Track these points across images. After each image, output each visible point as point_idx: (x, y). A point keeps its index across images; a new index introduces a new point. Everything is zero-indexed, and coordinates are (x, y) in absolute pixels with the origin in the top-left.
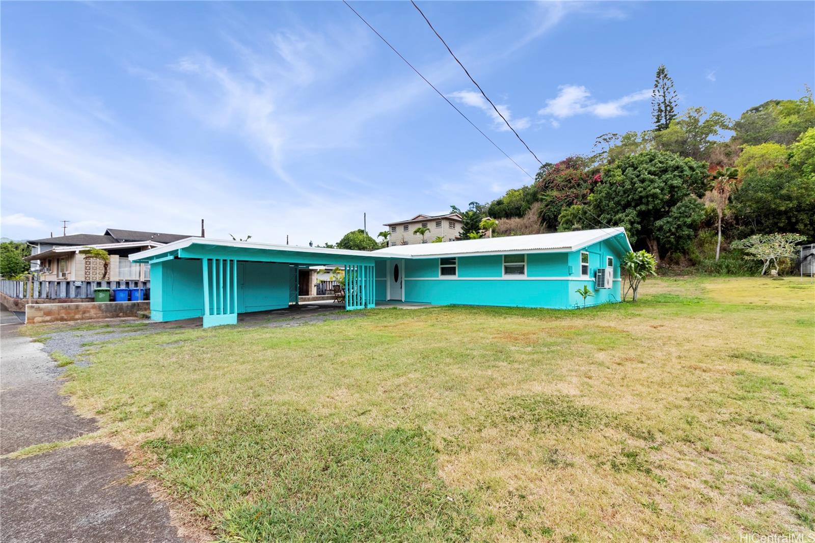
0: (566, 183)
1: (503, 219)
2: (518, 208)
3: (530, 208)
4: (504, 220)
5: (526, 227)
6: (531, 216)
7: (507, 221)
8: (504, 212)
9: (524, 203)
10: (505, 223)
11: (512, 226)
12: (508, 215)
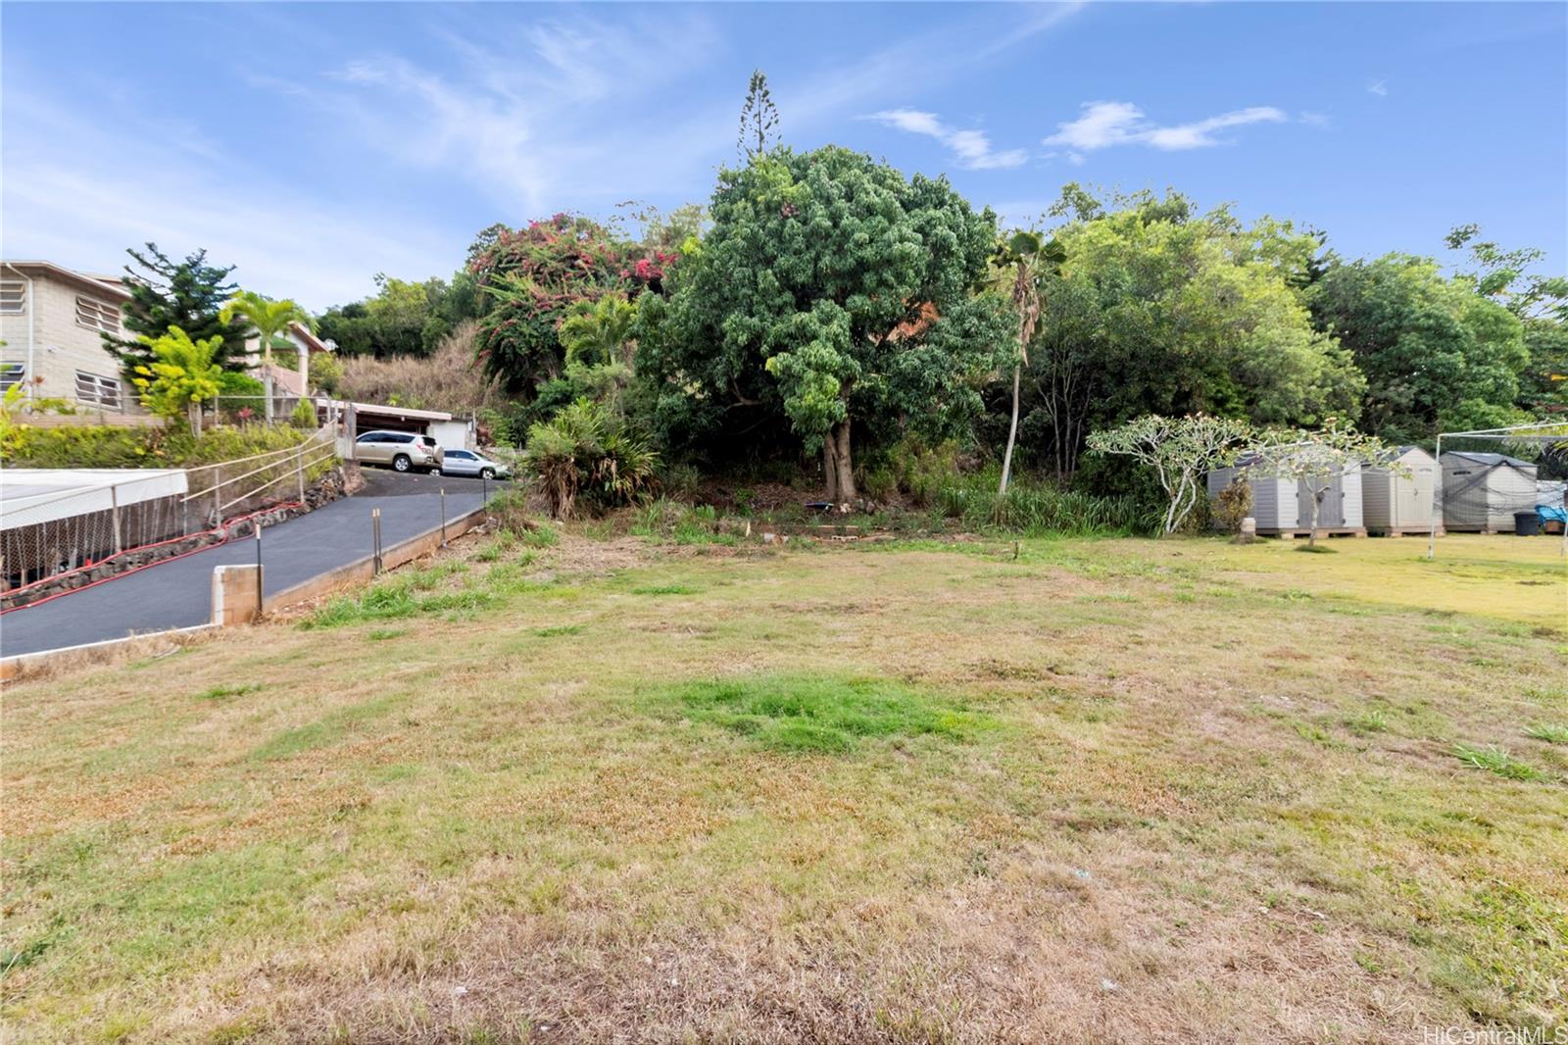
0: (560, 266)
1: (362, 357)
2: (413, 333)
3: (450, 334)
4: (366, 361)
5: (439, 387)
6: (454, 353)
7: (376, 364)
8: (369, 341)
9: (430, 321)
10: (371, 369)
11: (393, 380)
12: (381, 350)
